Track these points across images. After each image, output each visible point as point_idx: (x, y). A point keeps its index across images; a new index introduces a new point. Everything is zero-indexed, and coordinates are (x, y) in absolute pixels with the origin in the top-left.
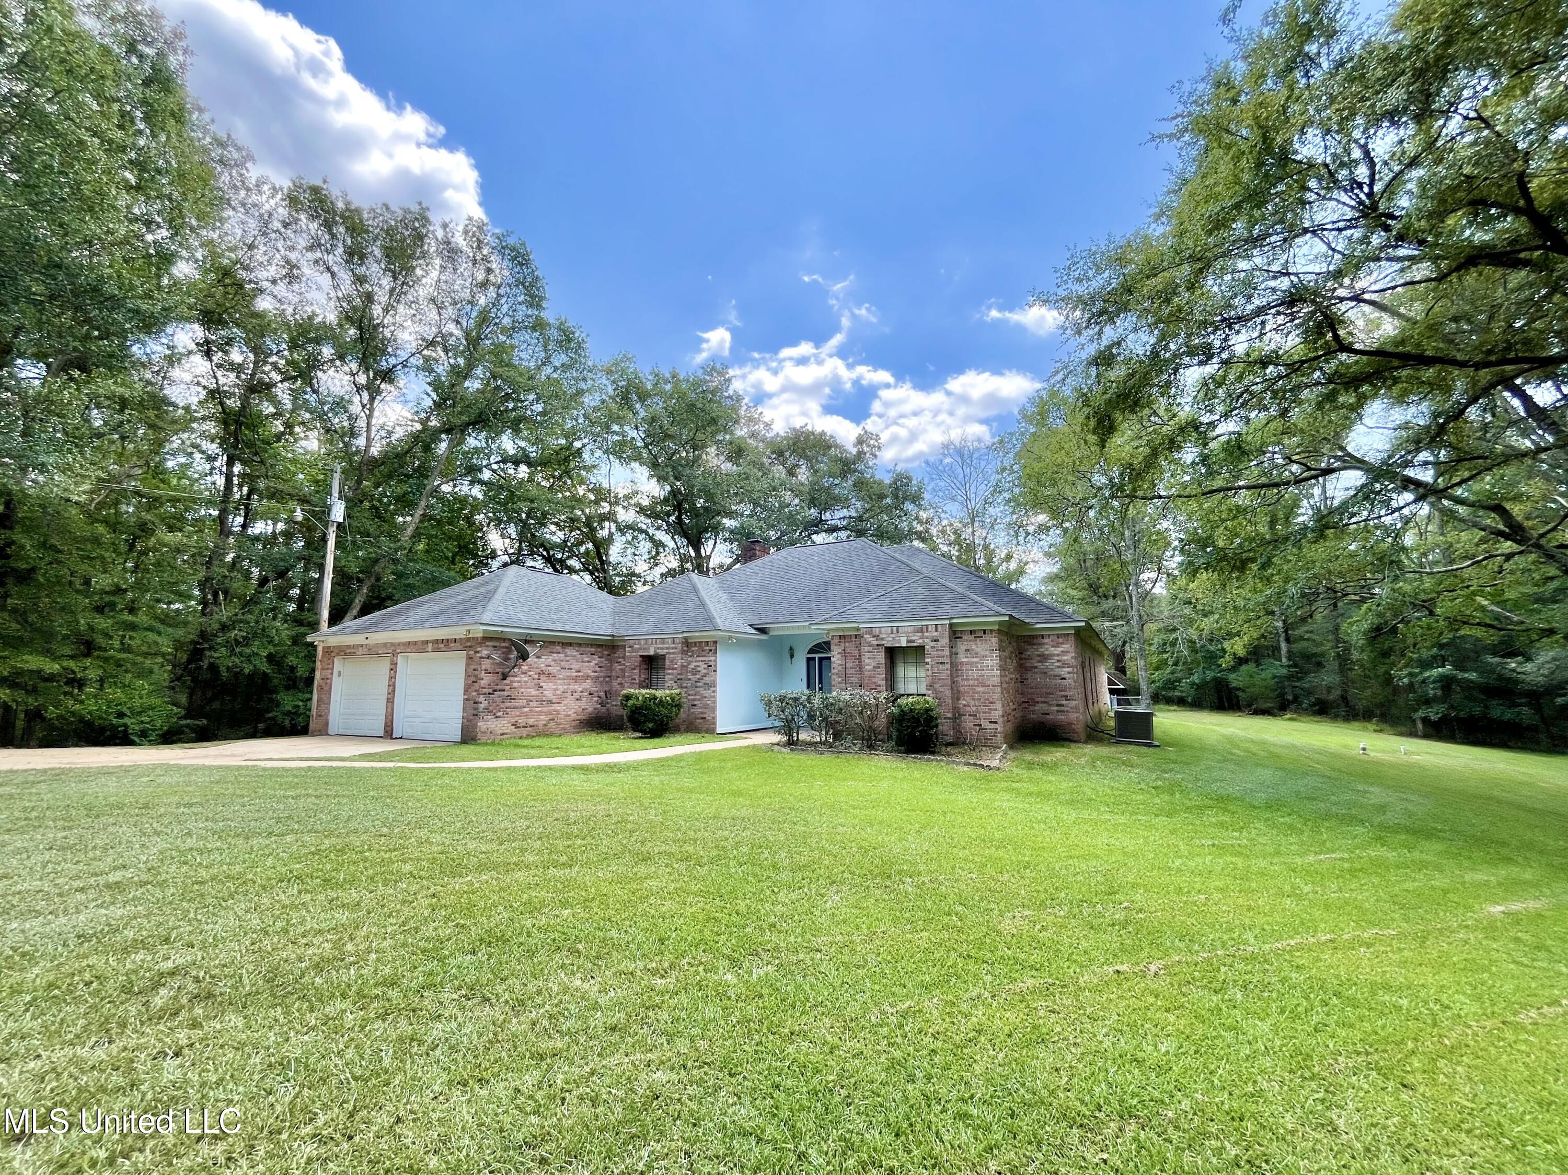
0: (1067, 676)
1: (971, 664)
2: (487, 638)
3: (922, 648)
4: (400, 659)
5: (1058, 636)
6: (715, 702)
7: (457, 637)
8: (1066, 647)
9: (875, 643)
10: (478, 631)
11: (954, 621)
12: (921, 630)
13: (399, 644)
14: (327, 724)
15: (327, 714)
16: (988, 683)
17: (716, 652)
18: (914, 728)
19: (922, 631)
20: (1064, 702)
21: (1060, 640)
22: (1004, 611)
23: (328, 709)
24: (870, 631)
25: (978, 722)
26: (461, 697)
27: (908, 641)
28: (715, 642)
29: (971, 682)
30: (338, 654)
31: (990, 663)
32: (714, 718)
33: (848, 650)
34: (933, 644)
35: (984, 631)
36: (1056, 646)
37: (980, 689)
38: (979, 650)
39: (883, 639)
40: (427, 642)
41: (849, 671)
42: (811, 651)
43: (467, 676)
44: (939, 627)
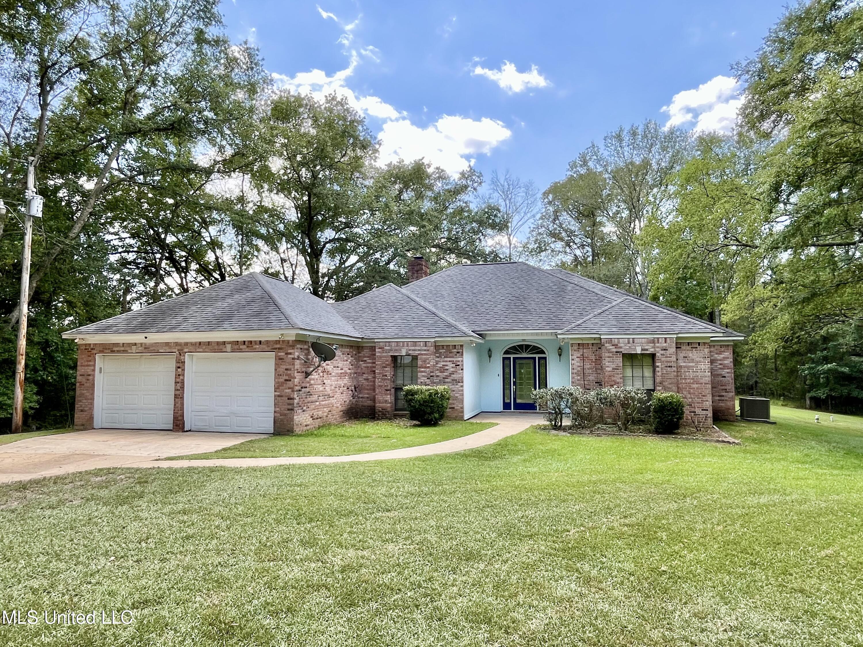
0: (726, 375)
1: (688, 367)
2: (300, 341)
3: (653, 356)
4: (187, 358)
5: (721, 346)
6: (463, 395)
7: (262, 339)
8: (727, 354)
9: (615, 350)
10: (291, 335)
11: (680, 335)
12: (653, 341)
13: (186, 344)
14: (91, 418)
15: (91, 409)
16: (701, 381)
17: (462, 355)
18: (673, 415)
19: (654, 343)
20: (724, 394)
21: (723, 349)
22: (718, 330)
23: (92, 404)
24: (610, 341)
25: (693, 410)
26: (272, 394)
27: (642, 350)
28: (462, 346)
29: (688, 381)
30: (101, 352)
31: (703, 367)
32: (462, 408)
33: (586, 355)
34: (662, 352)
35: (699, 344)
36: (720, 353)
37: (695, 386)
38: (694, 357)
39: (621, 348)
40: (224, 343)
41: (587, 371)
42: (506, 352)
43: (278, 375)
44: (668, 340)
